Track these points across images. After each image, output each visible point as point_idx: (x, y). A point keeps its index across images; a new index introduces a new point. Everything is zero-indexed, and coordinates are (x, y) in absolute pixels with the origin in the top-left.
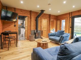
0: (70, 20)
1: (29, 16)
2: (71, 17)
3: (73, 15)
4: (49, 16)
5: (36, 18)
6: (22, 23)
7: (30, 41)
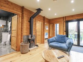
0: (65, 24)
1: (21, 13)
2: (64, 21)
3: (67, 19)
4: (43, 18)
5: (31, 18)
6: (5, 25)
7: (22, 53)
